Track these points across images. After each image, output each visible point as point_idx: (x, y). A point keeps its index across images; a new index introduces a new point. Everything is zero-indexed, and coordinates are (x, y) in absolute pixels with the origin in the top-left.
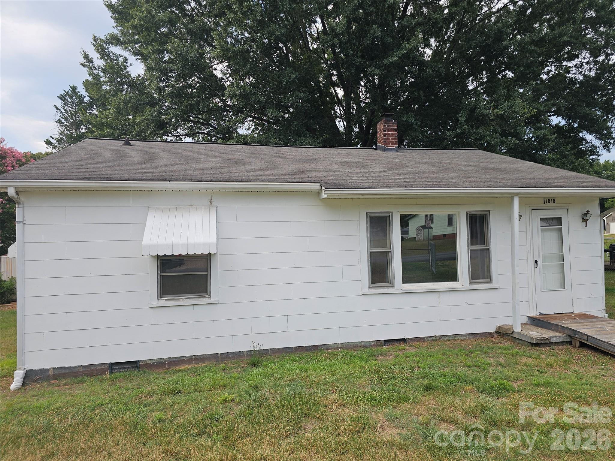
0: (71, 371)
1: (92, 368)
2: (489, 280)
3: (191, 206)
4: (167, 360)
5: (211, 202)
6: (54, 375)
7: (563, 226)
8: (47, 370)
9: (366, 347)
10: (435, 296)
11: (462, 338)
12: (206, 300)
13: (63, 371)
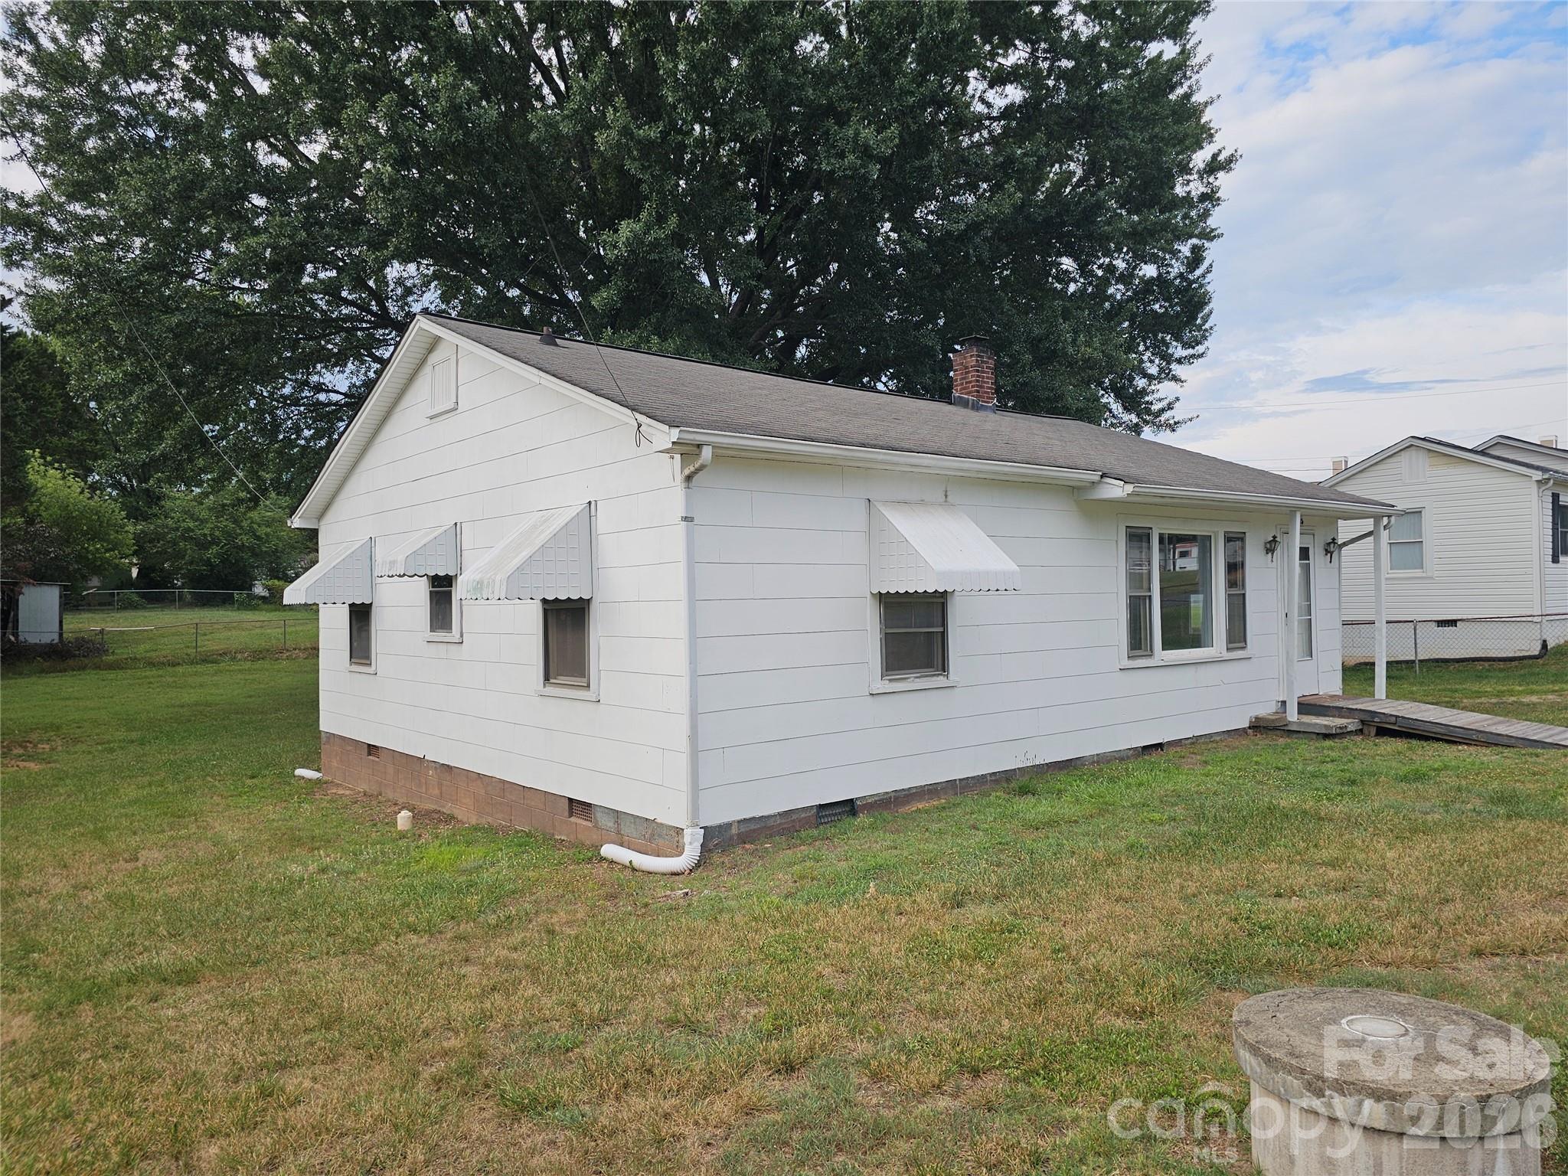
0: (763, 824)
1: (794, 817)
2: (1242, 645)
3: (922, 502)
4: (893, 794)
5: (946, 496)
6: (739, 834)
7: (1311, 561)
8: (729, 825)
9: (1122, 759)
10: (1191, 670)
11: (1218, 738)
12: (940, 681)
13: (752, 827)
